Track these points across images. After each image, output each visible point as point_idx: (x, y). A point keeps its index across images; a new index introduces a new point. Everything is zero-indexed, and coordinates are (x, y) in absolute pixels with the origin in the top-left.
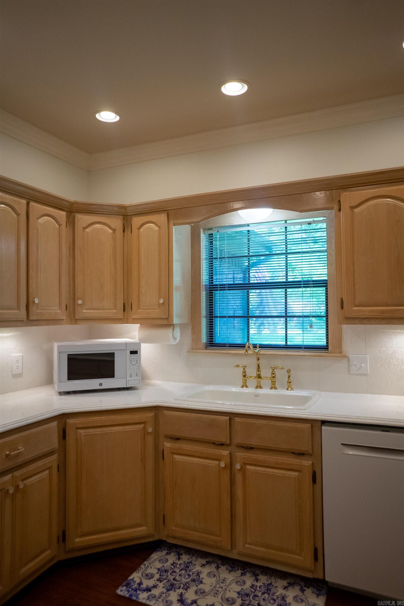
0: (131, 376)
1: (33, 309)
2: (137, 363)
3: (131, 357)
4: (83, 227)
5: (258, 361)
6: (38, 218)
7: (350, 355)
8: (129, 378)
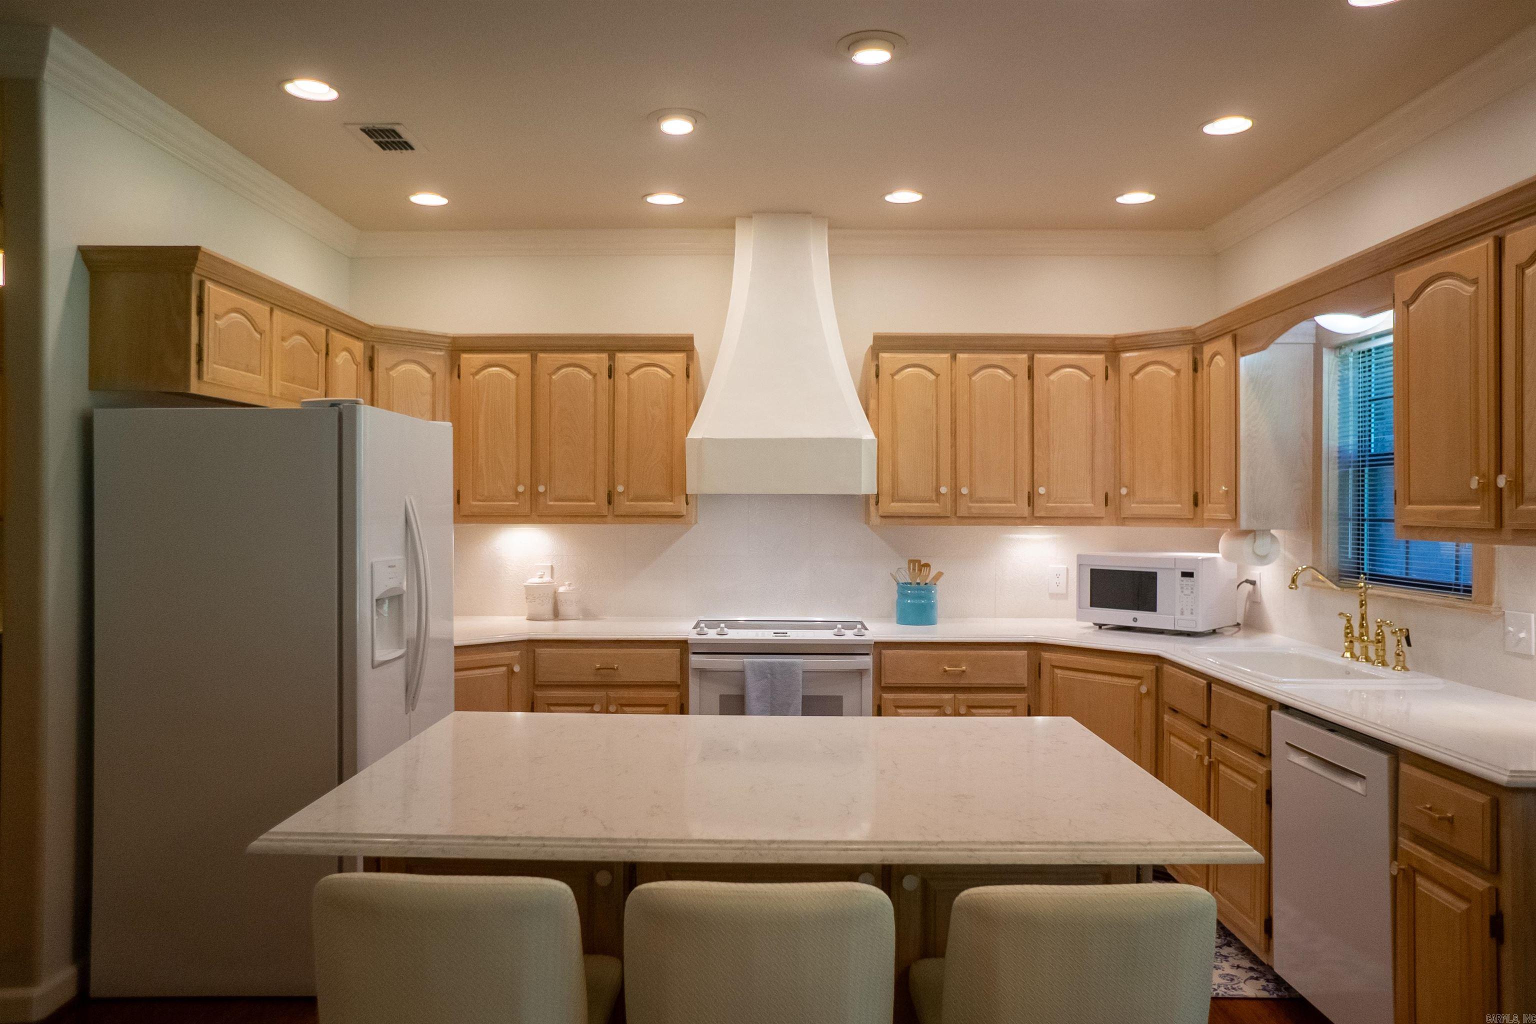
0: (1182, 613)
1: (1038, 502)
2: (1192, 592)
3: (1182, 581)
4: (1130, 374)
5: (1361, 607)
6: (1048, 375)
7: (1506, 611)
8: (1178, 616)
